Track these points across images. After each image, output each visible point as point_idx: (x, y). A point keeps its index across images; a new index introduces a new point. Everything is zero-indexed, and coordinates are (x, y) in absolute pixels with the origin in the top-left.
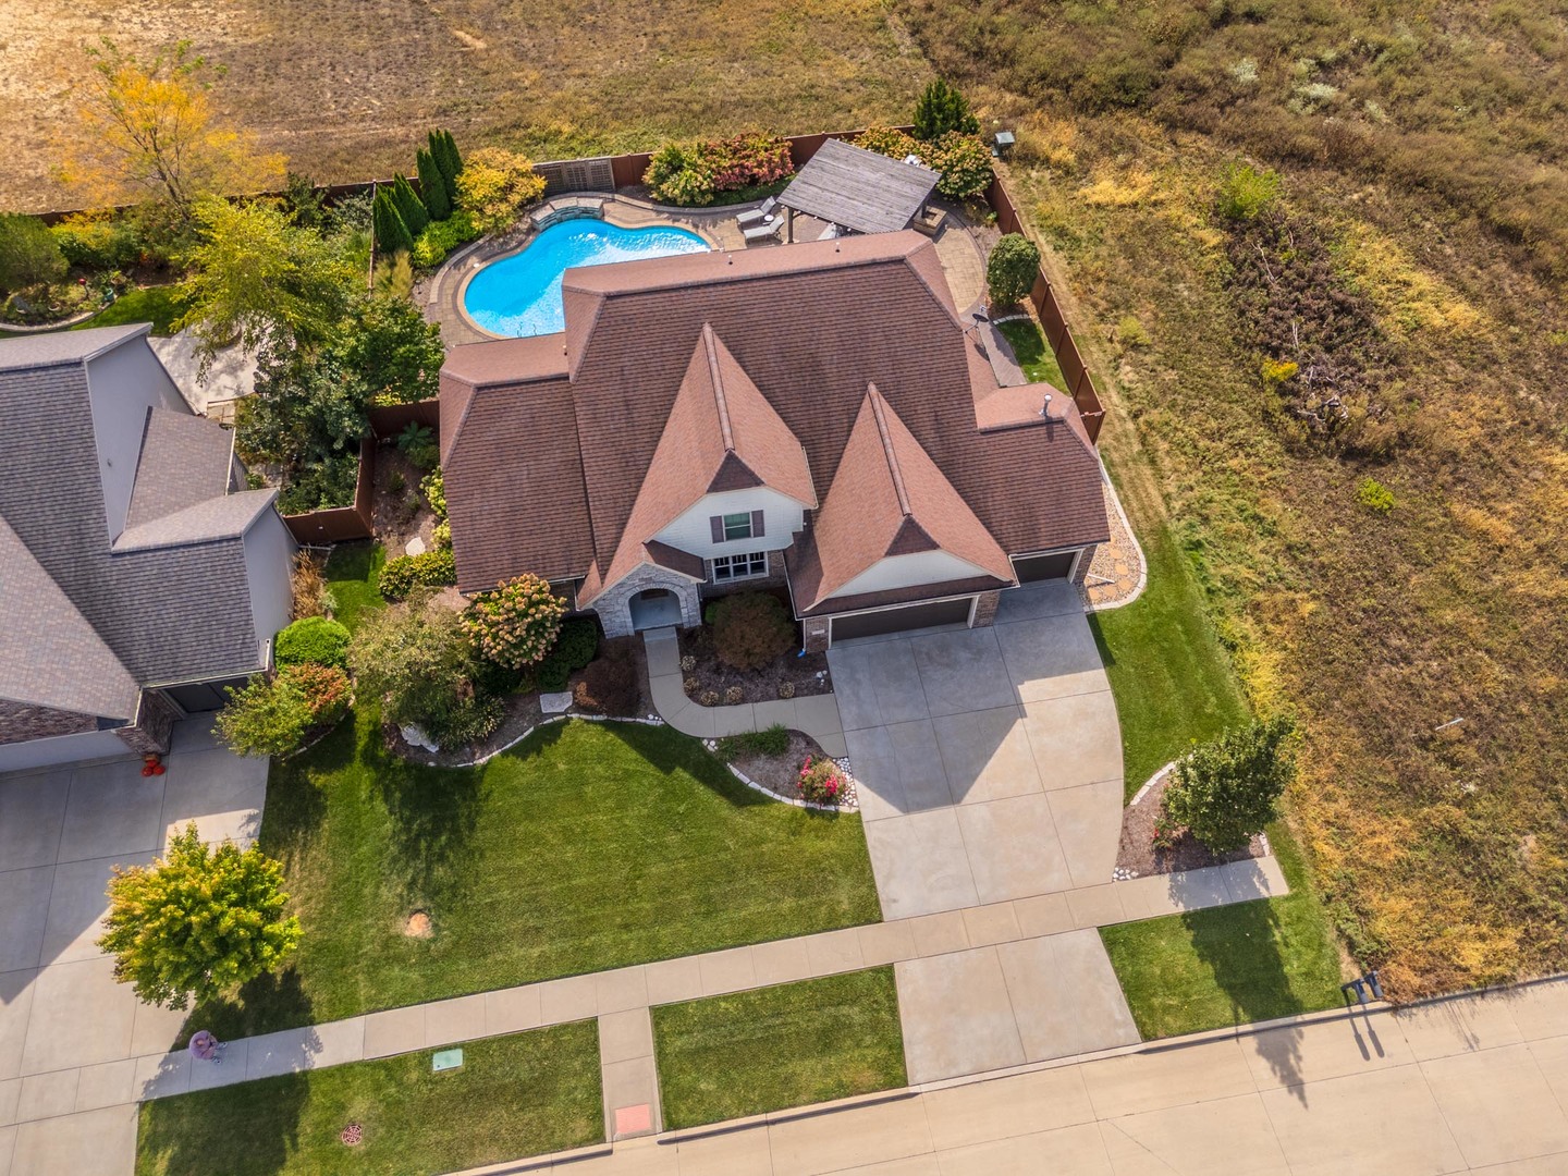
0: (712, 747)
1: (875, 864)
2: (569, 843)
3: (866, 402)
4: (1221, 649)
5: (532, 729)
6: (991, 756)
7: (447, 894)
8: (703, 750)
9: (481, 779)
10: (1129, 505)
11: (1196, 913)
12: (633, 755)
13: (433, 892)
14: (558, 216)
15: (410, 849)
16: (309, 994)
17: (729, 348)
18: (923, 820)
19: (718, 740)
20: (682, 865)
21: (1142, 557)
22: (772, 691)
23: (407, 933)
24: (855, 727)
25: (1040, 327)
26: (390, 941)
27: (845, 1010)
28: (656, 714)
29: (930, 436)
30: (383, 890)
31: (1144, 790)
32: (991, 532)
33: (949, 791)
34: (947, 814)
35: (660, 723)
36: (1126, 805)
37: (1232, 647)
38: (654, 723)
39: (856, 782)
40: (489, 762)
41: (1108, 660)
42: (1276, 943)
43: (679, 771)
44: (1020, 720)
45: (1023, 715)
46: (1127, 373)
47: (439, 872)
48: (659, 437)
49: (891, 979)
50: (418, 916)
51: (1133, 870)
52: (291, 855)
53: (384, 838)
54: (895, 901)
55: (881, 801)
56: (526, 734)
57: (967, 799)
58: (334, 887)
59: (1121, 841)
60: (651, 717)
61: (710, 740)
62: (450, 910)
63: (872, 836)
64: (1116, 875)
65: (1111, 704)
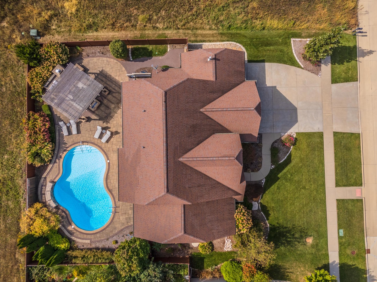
0: (273, 167)
1: (309, 131)
2: (294, 204)
5: (262, 212)
6: (286, 98)
7: (303, 234)
8: (273, 169)
9: (274, 225)
10: (211, 40)
11: (331, 61)
12: (273, 187)
13: (301, 237)
14: (53, 198)
15: (289, 243)
16: (322, 265)
18: (300, 118)
19: (272, 165)
20: (304, 177)
21: (231, 42)
22: (259, 149)
23: (311, 243)
24: (273, 130)
25: (135, 46)
26: (312, 246)
27: (342, 144)
28: (262, 180)
30: (299, 249)
31: (300, 63)
32: (238, 84)
33: (294, 110)
34: (299, 111)
35: (265, 179)
36: (303, 69)
37: (264, 29)
38: (264, 181)
39: (288, 132)
40: (269, 224)
41: (263, 61)
42: (341, 45)
43: (279, 176)
44: (277, 88)
45: (275, 87)
47: (297, 235)
49: (337, 133)
50: (306, 240)
51: (319, 72)
52: (287, 272)
53: (286, 249)
54: (319, 128)
55: (294, 127)
56: (263, 214)
57: (296, 106)
58: (297, 261)
59: (312, 72)
60: (263, 181)
61: (271, 167)
62: (307, 233)
63: (302, 131)
64: (320, 76)
65: (275, 64)
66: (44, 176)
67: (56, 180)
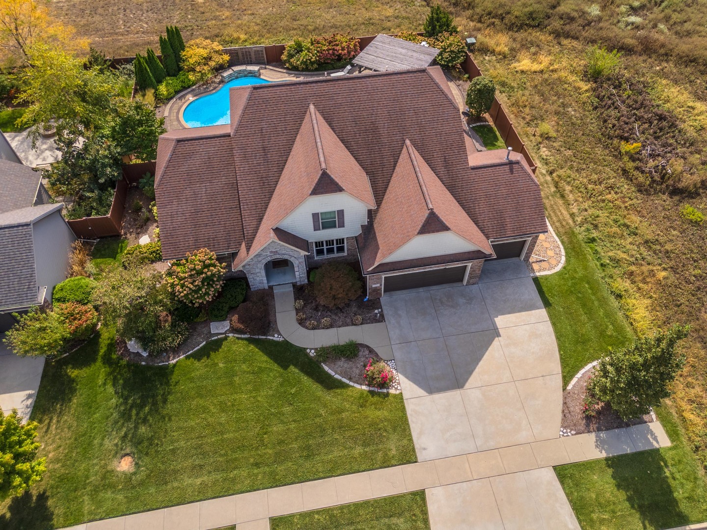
0: (312, 353)
1: (412, 425)
2: (223, 411)
3: (405, 149)
4: (612, 298)
5: (204, 343)
6: (480, 360)
7: (146, 444)
8: (307, 355)
9: (172, 372)
11: (614, 457)
12: (265, 358)
13: (137, 442)
14: (236, 75)
15: (126, 416)
16: (52, 509)
17: (324, 118)
18: (442, 398)
19: (316, 349)
20: (293, 426)
21: (561, 247)
22: (348, 320)
23: (118, 469)
24: (398, 342)
25: (495, 129)
26: (107, 474)
27: (395, 520)
28: (280, 334)
29: (442, 170)
30: (107, 442)
31: (574, 381)
32: (478, 226)
33: (457, 381)
34: (454, 395)
35: (282, 339)
36: (564, 389)
37: (619, 296)
38: (278, 339)
39: (399, 375)
40: (177, 362)
41: (547, 304)
42: (667, 477)
43: (292, 368)
44: (497, 338)
45: (499, 335)
46: (544, 152)
47: (143, 429)
48: (283, 169)
49: (424, 499)
50: (126, 458)
51: (571, 430)
52: (51, 419)
53: (110, 409)
54: (425, 449)
55: (415, 387)
56: (201, 345)
57: (467, 385)
58: (76, 439)
59: (563, 411)
60: (276, 336)
61: (311, 349)
62: (147, 454)
63: (410, 407)
64: (561, 433)
65: (551, 329)
66: (267, 67)
67: (262, 77)
